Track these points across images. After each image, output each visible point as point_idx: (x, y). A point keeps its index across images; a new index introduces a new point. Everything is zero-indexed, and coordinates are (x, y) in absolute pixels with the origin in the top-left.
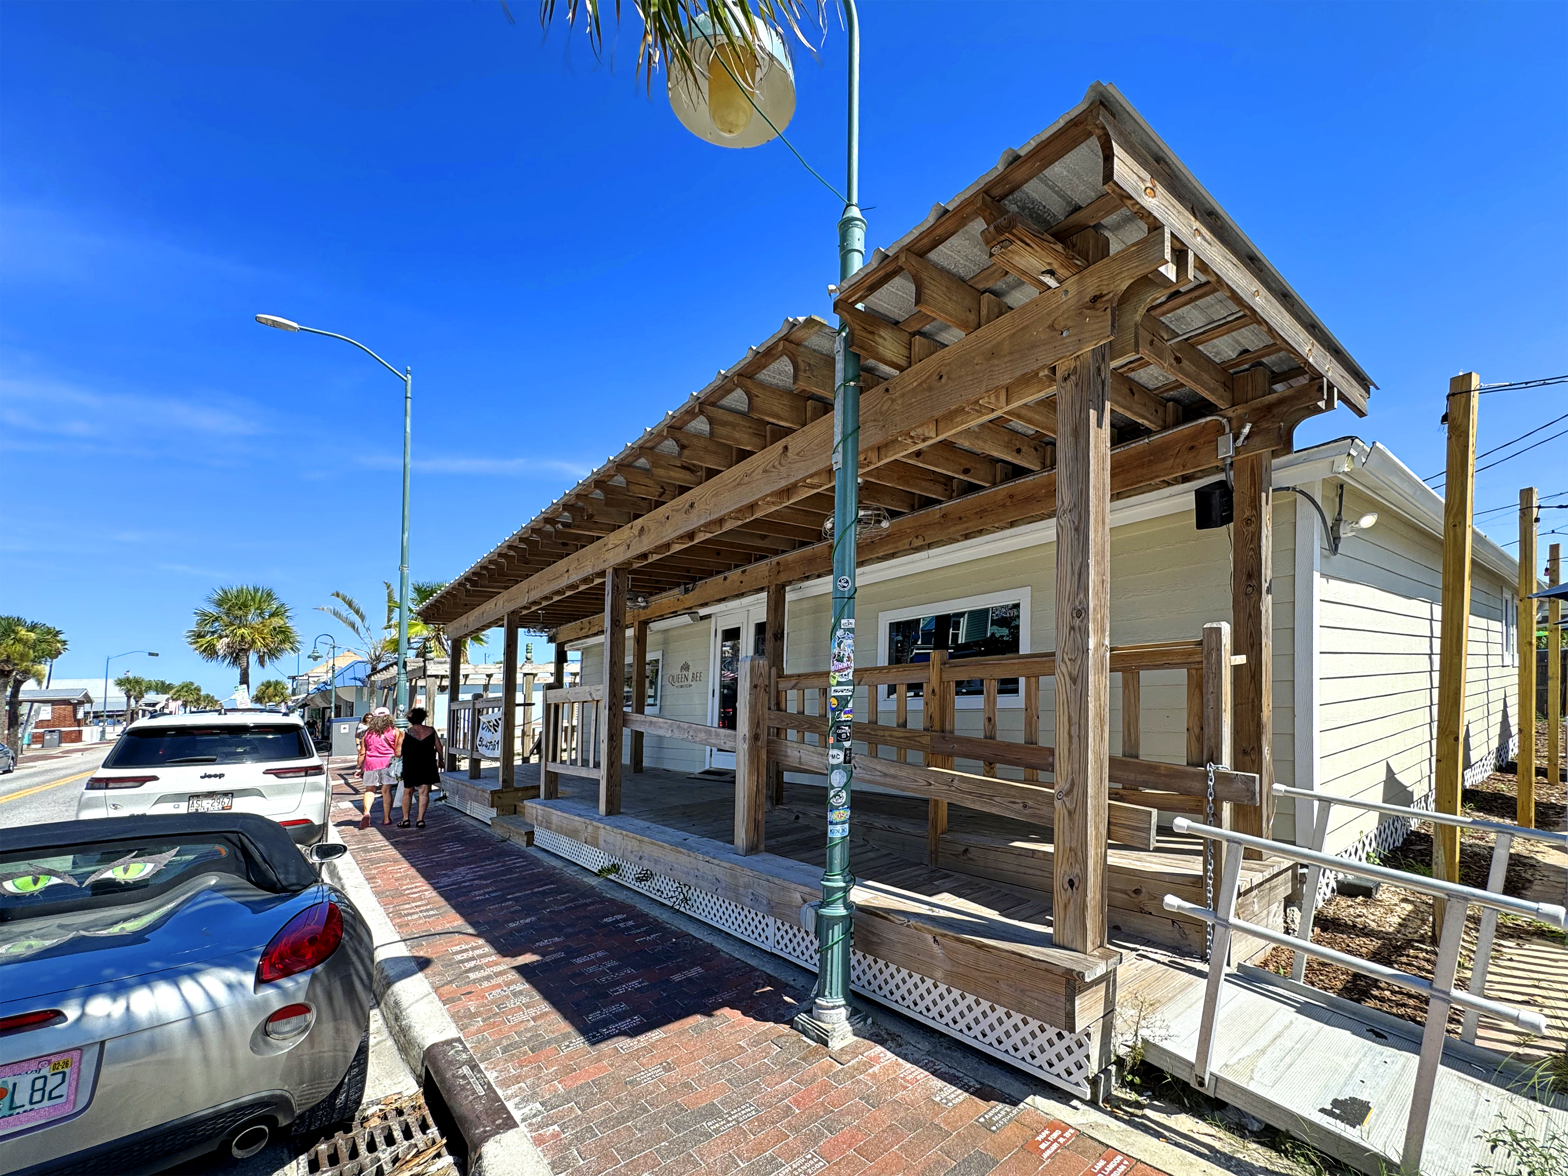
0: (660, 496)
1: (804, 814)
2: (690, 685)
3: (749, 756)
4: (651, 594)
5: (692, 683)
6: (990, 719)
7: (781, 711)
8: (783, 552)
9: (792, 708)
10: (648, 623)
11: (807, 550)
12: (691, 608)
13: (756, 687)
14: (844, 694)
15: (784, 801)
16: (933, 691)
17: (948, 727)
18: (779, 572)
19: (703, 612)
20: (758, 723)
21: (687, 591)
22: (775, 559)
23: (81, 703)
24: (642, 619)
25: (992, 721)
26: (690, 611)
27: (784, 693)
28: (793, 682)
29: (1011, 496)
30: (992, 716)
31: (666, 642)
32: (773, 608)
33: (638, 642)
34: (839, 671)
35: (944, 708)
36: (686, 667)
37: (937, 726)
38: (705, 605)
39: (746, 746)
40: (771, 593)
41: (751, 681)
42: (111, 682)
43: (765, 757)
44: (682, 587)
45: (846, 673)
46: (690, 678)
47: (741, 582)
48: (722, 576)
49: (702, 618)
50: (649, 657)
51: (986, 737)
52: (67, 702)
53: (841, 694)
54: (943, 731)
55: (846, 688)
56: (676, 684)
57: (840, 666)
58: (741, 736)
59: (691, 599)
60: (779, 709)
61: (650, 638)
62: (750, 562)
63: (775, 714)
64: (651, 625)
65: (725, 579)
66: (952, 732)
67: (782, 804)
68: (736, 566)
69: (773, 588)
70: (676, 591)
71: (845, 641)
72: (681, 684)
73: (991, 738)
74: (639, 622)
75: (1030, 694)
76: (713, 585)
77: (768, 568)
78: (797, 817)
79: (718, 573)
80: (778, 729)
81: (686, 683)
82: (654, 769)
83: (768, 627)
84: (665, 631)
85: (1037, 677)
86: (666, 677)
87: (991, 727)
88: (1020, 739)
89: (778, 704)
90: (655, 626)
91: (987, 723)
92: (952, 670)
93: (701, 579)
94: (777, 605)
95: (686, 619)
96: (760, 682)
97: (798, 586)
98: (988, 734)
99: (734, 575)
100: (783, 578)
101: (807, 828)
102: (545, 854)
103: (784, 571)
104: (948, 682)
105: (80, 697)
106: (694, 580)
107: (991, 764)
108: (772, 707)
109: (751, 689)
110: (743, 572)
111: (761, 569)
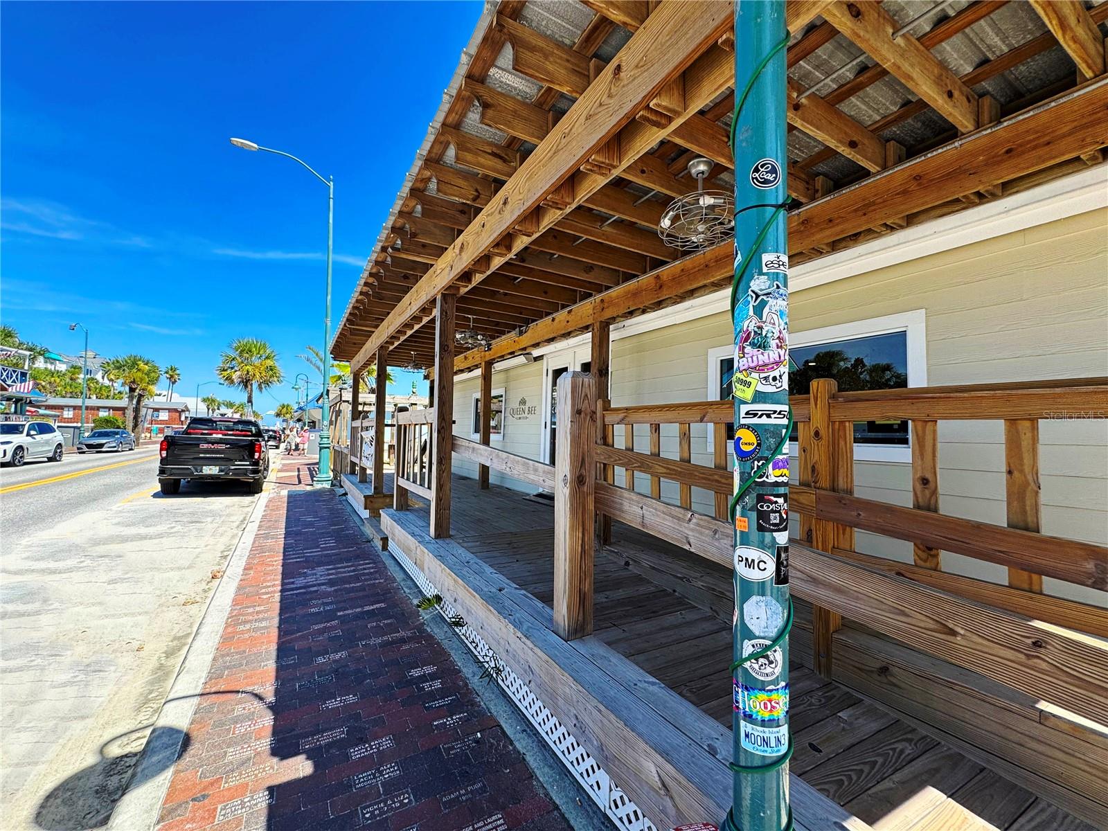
0: (474, 200)
1: (635, 561)
2: (527, 418)
3: (571, 505)
4: (493, 338)
5: (528, 416)
6: (925, 481)
7: (608, 445)
8: (608, 288)
9: (620, 443)
10: (493, 364)
11: (632, 284)
12: (525, 349)
13: (579, 412)
14: (772, 421)
15: (612, 540)
16: (817, 434)
17: (841, 483)
18: (603, 310)
19: (536, 352)
20: (583, 460)
21: (521, 333)
22: (599, 297)
23: (183, 411)
24: (487, 359)
25: (932, 485)
26: (524, 351)
27: (611, 427)
28: (622, 415)
29: (918, 178)
30: (929, 476)
31: (507, 381)
32: (597, 344)
33: (485, 379)
34: (759, 368)
35: (838, 458)
36: (523, 402)
37: (825, 482)
38: (536, 345)
39: (567, 491)
40: (596, 330)
41: (573, 405)
42: (199, 399)
43: (592, 507)
44: (518, 329)
45: (776, 373)
46: (526, 412)
47: (568, 322)
48: (550, 317)
49: (536, 359)
50: (494, 393)
51: (917, 506)
52: (176, 410)
53: (764, 420)
54: (833, 489)
55: (778, 408)
56: (516, 416)
57: (763, 357)
58: (562, 477)
59: (526, 340)
60: (605, 443)
61: (495, 378)
62: (575, 303)
63: (601, 449)
64: (495, 365)
65: (553, 320)
66: (851, 492)
67: (609, 545)
68: (564, 307)
69: (597, 325)
70: (513, 334)
71: (771, 301)
72: (519, 416)
73: (929, 509)
74: (486, 362)
75: (1019, 446)
76: (542, 327)
77: (592, 306)
78: (627, 564)
79: (548, 314)
80: (605, 465)
81: (523, 415)
82: (498, 487)
83: (593, 365)
84: (507, 370)
85: (1033, 421)
86: (508, 410)
87: (927, 492)
88: (999, 517)
89: (605, 438)
90: (498, 366)
91: (919, 487)
92: (849, 405)
93: (533, 321)
94: (601, 345)
95: (522, 360)
96: (584, 406)
97: (621, 325)
98: (921, 503)
99: (561, 315)
100: (608, 314)
101: (639, 580)
102: (392, 562)
103: (608, 307)
104: (842, 422)
105: (183, 407)
106: (527, 322)
107: (930, 549)
108: (599, 441)
109: (572, 416)
110: (570, 312)
111: (585, 309)
